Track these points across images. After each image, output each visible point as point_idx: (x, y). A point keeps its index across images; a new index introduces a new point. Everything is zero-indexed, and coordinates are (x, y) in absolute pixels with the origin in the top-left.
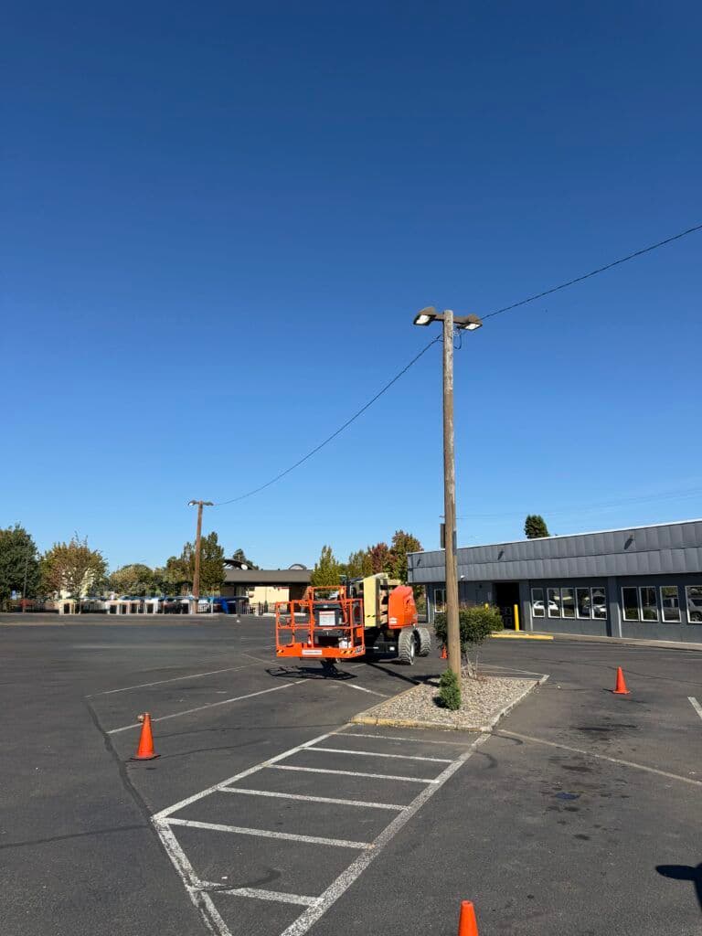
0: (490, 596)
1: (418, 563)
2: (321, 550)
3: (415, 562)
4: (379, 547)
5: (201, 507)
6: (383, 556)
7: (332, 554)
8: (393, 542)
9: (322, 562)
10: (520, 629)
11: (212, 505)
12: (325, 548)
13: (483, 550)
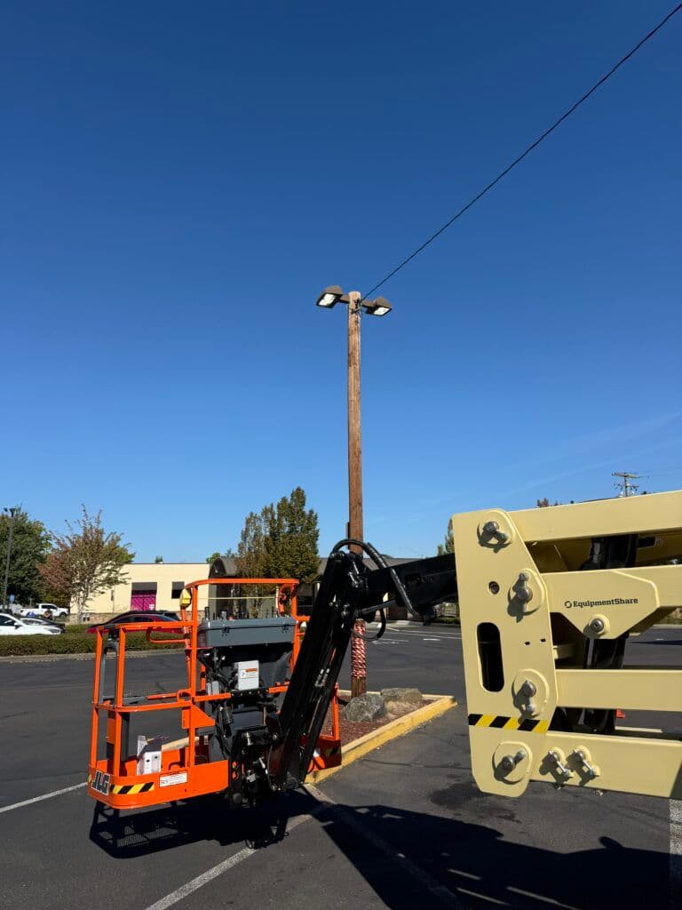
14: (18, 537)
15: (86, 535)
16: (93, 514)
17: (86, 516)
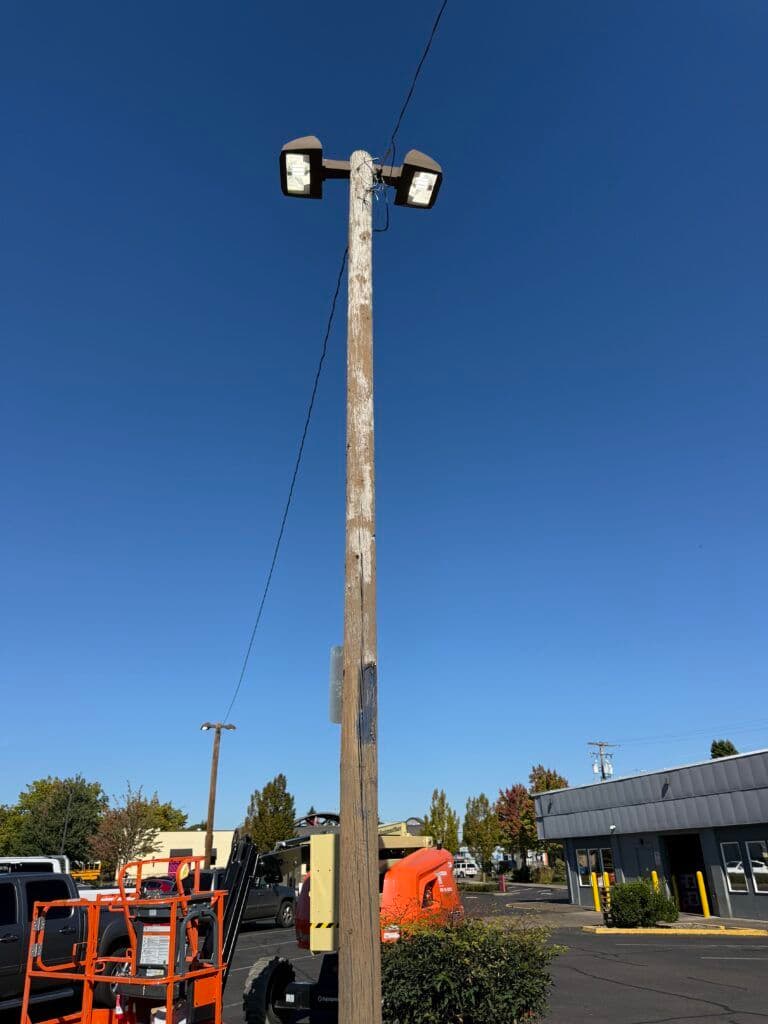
0: (658, 858)
1: (549, 808)
2: (431, 795)
3: (545, 808)
4: (514, 790)
5: (219, 732)
6: (521, 802)
7: (446, 802)
8: (531, 782)
9: (434, 813)
10: (712, 913)
11: (234, 728)
12: (436, 792)
13: (638, 783)
14: (76, 805)
15: (129, 809)
16: (135, 789)
17: (130, 791)
